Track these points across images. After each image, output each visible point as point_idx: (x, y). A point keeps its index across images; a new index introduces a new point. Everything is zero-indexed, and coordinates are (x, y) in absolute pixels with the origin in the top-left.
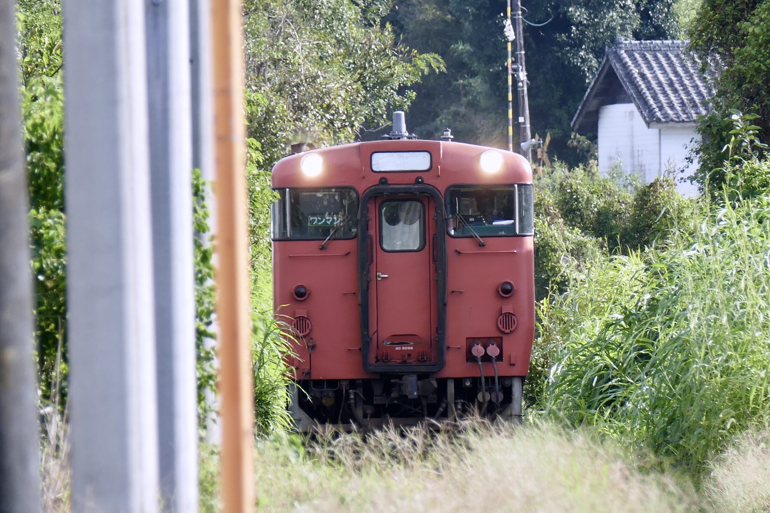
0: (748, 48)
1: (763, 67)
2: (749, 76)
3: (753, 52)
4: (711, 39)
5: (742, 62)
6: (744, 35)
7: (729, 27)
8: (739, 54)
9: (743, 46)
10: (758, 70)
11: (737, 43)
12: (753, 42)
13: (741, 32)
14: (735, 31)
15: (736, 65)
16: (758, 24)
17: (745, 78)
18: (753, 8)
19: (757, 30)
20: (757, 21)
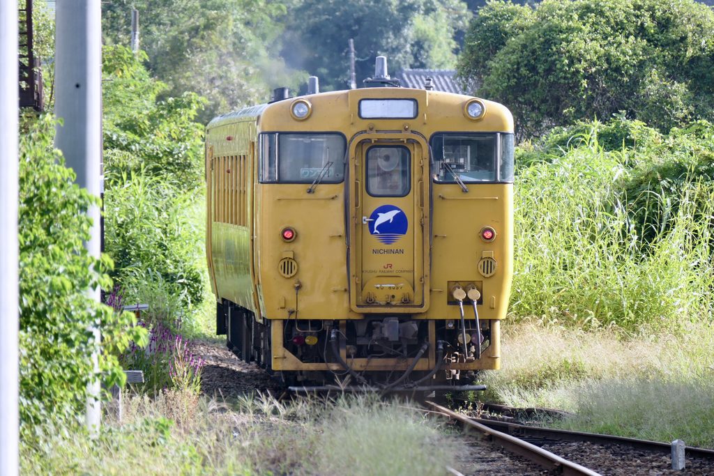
0: (492, 76)
1: (500, 88)
2: (492, 93)
3: (495, 79)
4: (470, 71)
5: (489, 85)
6: (489, 69)
7: (481, 64)
8: (486, 80)
9: (489, 75)
10: (497, 90)
11: (485, 73)
12: (495, 73)
13: (488, 67)
14: (484, 67)
15: (485, 86)
16: (498, 63)
17: (489, 94)
18: (496, 53)
19: (497, 66)
20: (497, 61)
